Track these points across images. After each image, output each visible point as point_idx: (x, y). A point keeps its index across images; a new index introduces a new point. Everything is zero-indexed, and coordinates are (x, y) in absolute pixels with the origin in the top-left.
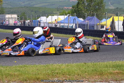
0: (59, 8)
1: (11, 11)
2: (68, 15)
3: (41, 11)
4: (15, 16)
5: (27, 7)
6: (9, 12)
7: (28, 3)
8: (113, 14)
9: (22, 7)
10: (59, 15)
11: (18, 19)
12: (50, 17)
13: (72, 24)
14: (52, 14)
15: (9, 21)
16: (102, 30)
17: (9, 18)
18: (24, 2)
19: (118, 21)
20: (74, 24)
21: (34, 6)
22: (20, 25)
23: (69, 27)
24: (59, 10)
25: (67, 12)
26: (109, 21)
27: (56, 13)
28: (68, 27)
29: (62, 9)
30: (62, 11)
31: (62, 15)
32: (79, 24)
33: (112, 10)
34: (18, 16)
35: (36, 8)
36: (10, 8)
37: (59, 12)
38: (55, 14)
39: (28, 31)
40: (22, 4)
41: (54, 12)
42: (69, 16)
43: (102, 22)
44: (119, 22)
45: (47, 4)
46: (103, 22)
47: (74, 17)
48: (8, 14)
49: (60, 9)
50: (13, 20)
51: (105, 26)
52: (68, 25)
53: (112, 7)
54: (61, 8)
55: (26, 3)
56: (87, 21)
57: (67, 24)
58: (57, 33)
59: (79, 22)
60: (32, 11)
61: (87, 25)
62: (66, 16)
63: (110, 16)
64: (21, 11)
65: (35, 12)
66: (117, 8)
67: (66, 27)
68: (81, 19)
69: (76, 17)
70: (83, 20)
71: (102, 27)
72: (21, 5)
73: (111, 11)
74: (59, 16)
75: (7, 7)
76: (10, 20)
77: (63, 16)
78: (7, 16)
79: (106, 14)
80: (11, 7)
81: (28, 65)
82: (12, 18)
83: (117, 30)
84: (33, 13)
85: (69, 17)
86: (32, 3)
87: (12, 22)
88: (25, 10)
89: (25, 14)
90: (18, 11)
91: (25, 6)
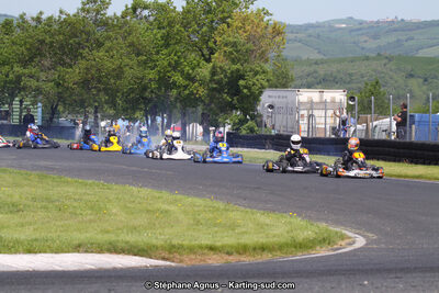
1: (322, 73)
4: (339, 96)
5: (390, 59)
6: (310, 79)
7: (392, 38)
9: (367, 58)
11: (350, 109)
15: (311, 116)
17: (311, 105)
18: (376, 37)
21: (421, 54)
34: (352, 98)
35: (430, 61)
36: (316, 63)
39: (394, 161)
40: (365, 45)
48: (309, 88)
50: (330, 113)
55: (383, 41)
60: (412, 76)
64: (363, 76)
65: (426, 80)
72: (363, 49)
75: (304, 57)
76: (316, 113)
78: (305, 96)
80: (320, 57)
82: (324, 105)
84: (414, 83)
86: (413, 39)
87: (323, 120)
88: (379, 69)
89: (382, 89)
90: (351, 75)
91: (379, 54)
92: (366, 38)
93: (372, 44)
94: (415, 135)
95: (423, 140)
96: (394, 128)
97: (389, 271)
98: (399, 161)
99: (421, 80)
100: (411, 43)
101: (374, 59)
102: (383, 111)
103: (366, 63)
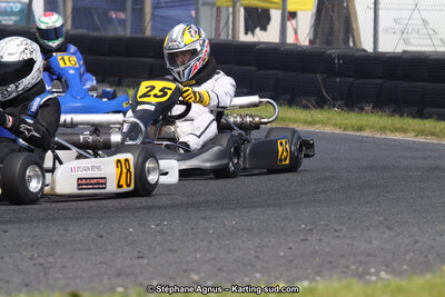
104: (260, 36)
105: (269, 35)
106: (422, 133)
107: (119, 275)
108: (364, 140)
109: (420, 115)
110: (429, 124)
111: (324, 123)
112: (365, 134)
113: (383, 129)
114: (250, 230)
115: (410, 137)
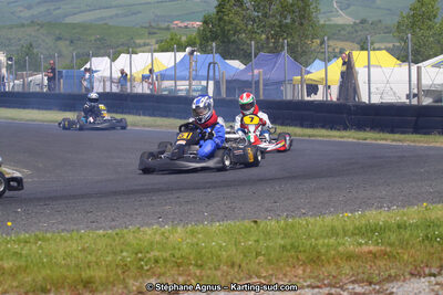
0: (153, 24)
2: (188, 49)
3: (93, 38)
5: (42, 25)
7: (42, 9)
8: (349, 44)
9: (23, 25)
10: (156, 51)
11: (9, 67)
12: (124, 58)
13: (204, 83)
14: (132, 49)
16: (312, 102)
18: (29, 7)
19: (369, 67)
20: (211, 83)
21: (68, 20)
22: (16, 90)
23: (194, 90)
24: (155, 33)
25: (184, 39)
26: (336, 68)
27: (145, 45)
28: (188, 91)
29: (168, 29)
30: (168, 36)
31: (167, 51)
32: (228, 82)
33: (343, 27)
34: (10, 59)
35: (74, 26)
37: (153, 41)
38: (140, 46)
39: (46, 109)
40: (22, 14)
41: (138, 41)
42: (192, 53)
43: (309, 72)
44: (372, 69)
45: (113, 12)
46: (316, 72)
47: (210, 58)
49: (160, 29)
51: (321, 87)
52: (190, 85)
53: (343, 19)
54: (164, 25)
55: (35, 11)
56: (256, 72)
57: (187, 83)
58: (150, 115)
59: (229, 75)
60: (59, 39)
61: (257, 83)
62: (180, 55)
63: (337, 50)
64: (20, 40)
65: (72, 42)
66: (363, 22)
67: (183, 94)
68: (236, 64)
69: (218, 57)
70: (242, 67)
71: (313, 89)
72: (19, 17)
73: (342, 32)
74: (155, 54)
77: (170, 55)
79: (322, 43)
81: (49, 235)
83: (365, 99)
84: (61, 43)
85: (194, 58)
88: (33, 34)
89: (35, 50)
90: (9, 39)
91: (32, 22)
92: (21, 9)
93: (27, 14)
94: (63, 87)
95: (69, 91)
96: (46, 82)
97: (39, 199)
98: (50, 109)
99: (68, 42)
100: (58, 11)
101: (28, 25)
102: (36, 69)
103: (23, 29)
104: (313, 98)
105: (319, 97)
106: (394, 140)
107: (267, 210)
108: (367, 145)
109: (392, 132)
110: (397, 136)
111: (349, 137)
112: (368, 141)
113: (376, 139)
114: (323, 188)
115: (389, 142)
